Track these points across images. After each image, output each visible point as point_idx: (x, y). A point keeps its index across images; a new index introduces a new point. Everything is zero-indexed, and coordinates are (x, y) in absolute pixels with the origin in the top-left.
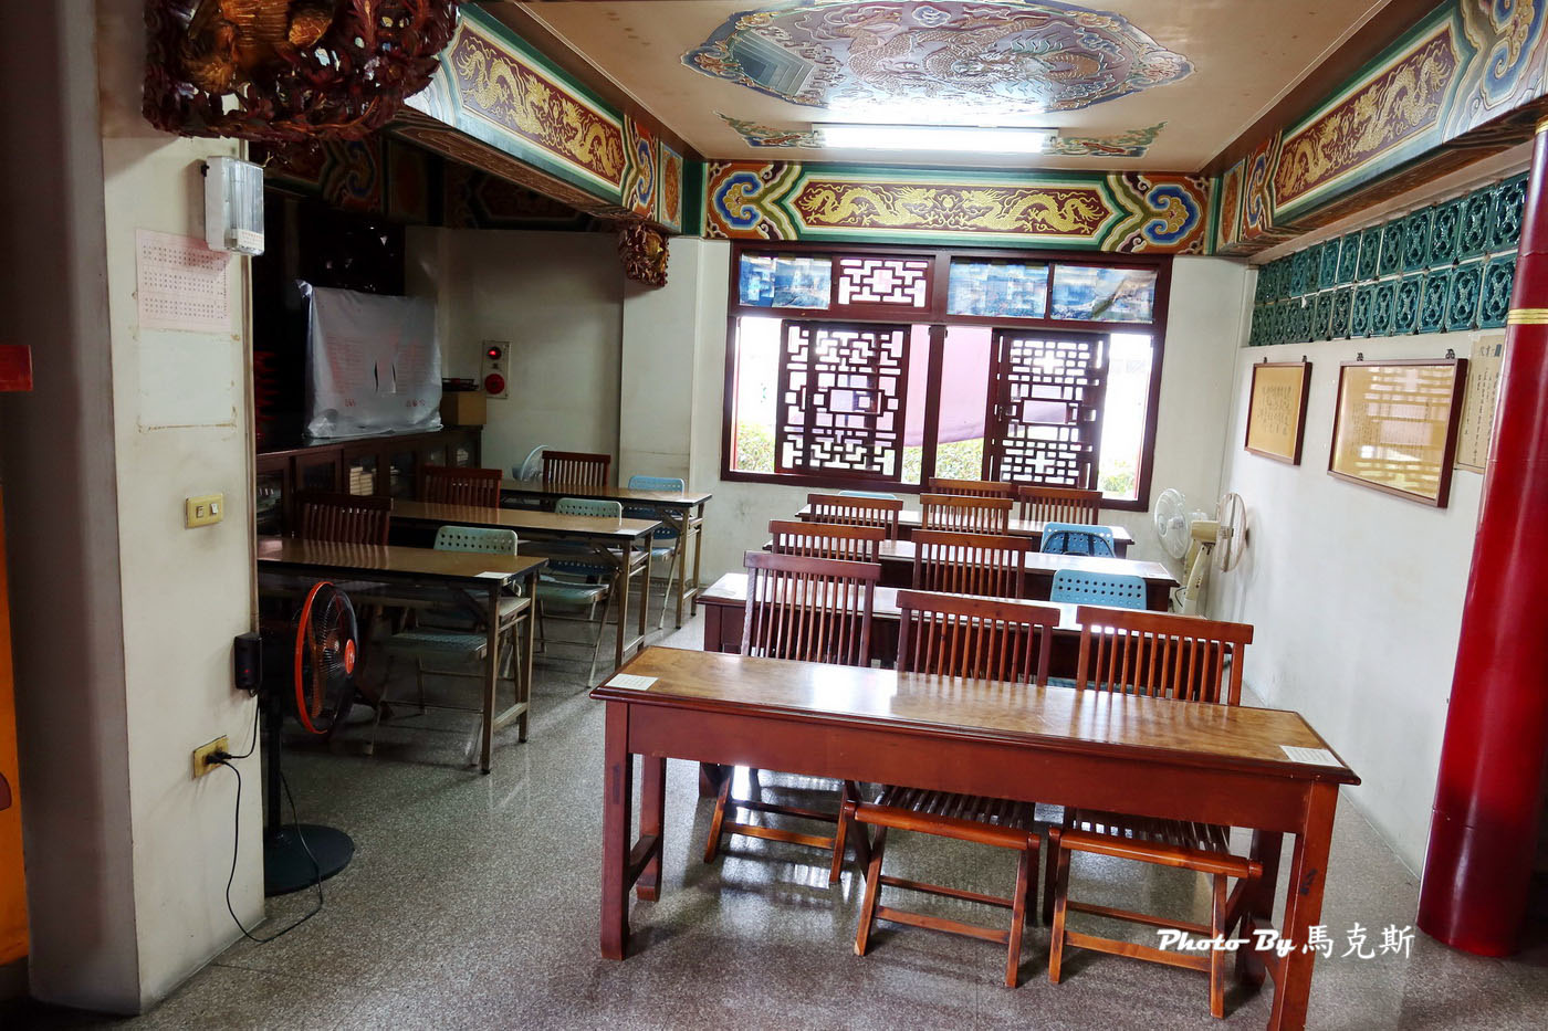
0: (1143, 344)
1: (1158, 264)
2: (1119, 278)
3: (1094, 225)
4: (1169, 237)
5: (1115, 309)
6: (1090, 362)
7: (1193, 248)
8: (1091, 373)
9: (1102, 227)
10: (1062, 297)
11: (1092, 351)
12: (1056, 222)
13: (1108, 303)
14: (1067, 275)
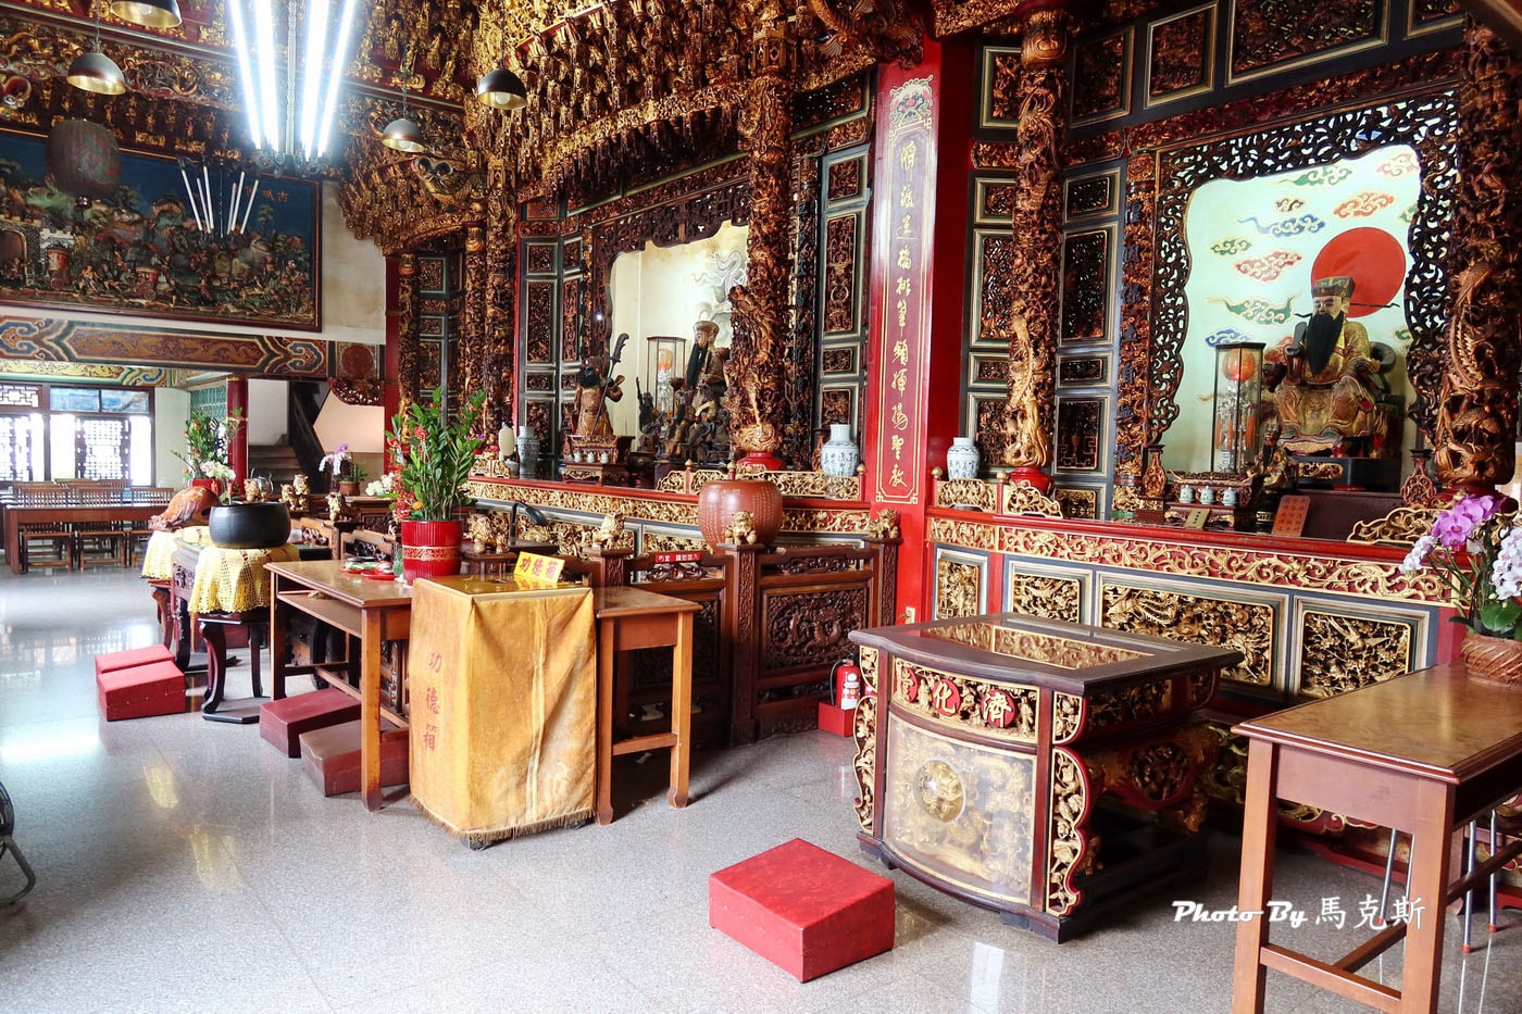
0: (146, 420)
1: (149, 390)
2: (132, 394)
3: (118, 374)
4: (152, 380)
5: (132, 407)
6: (123, 429)
7: (163, 384)
8: (123, 433)
9: (122, 375)
10: (106, 402)
11: (123, 425)
12: (101, 373)
13: (128, 405)
14: (106, 394)
